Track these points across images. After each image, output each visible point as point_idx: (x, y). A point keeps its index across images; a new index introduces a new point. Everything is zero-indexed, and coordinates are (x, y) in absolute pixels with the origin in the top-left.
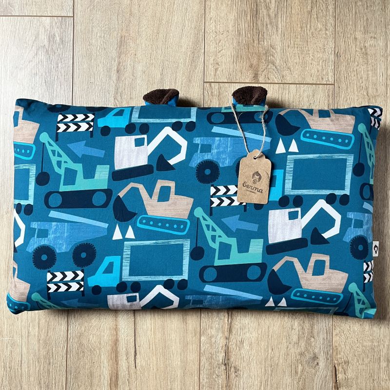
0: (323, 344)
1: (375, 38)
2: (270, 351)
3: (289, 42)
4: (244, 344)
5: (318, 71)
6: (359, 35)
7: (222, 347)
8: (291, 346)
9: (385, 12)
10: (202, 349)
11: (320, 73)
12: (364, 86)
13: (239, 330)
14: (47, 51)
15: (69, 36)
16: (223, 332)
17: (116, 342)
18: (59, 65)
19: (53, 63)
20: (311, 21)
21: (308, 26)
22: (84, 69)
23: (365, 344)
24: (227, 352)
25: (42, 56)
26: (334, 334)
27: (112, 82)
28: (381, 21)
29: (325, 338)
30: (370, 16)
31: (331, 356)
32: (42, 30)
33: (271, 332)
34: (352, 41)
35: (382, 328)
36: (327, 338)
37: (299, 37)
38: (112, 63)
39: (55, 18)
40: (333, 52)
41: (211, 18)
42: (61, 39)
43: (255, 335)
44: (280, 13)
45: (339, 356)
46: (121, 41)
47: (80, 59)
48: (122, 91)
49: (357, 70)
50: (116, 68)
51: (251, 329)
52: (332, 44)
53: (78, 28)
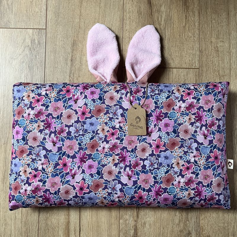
0: (194, 225)
1: (223, 41)
2: (162, 229)
3: (173, 44)
4: (146, 225)
5: (190, 61)
6: (213, 40)
7: (133, 226)
8: (175, 226)
9: (229, 26)
10: (121, 228)
11: (191, 62)
12: (217, 70)
13: (143, 216)
14: (30, 49)
15: (43, 40)
16: (133, 217)
17: (68, 223)
18: (37, 57)
19: (33, 56)
20: (185, 32)
21: (184, 35)
22: (51, 59)
23: (219, 225)
24: (136, 230)
25: (27, 52)
26: (201, 219)
27: (68, 67)
28: (227, 32)
29: (195, 221)
30: (220, 28)
31: (199, 233)
32: (27, 37)
33: (162, 217)
34: (209, 44)
35: (230, 215)
36: (197, 222)
37: (178, 41)
38: (68, 56)
39: (35, 30)
40: (198, 50)
41: (126, 30)
42: (39, 42)
43: (152, 219)
44: (167, 27)
45: (204, 233)
46: (74, 43)
47: (50, 53)
48: (74, 72)
49: (212, 60)
50: (70, 59)
51: (150, 216)
52: (197, 45)
53: (48, 35)
